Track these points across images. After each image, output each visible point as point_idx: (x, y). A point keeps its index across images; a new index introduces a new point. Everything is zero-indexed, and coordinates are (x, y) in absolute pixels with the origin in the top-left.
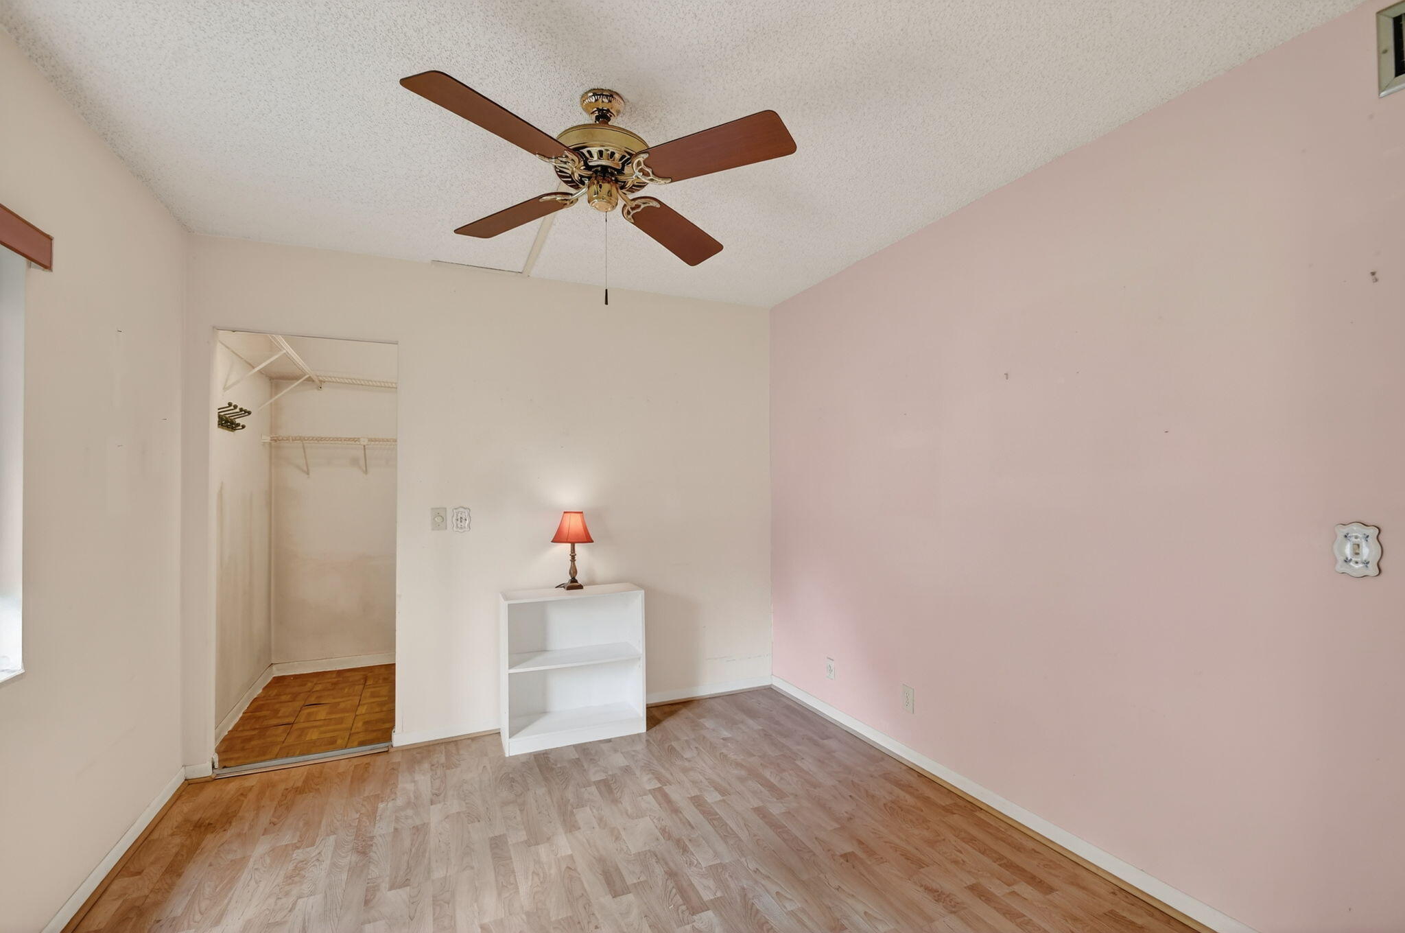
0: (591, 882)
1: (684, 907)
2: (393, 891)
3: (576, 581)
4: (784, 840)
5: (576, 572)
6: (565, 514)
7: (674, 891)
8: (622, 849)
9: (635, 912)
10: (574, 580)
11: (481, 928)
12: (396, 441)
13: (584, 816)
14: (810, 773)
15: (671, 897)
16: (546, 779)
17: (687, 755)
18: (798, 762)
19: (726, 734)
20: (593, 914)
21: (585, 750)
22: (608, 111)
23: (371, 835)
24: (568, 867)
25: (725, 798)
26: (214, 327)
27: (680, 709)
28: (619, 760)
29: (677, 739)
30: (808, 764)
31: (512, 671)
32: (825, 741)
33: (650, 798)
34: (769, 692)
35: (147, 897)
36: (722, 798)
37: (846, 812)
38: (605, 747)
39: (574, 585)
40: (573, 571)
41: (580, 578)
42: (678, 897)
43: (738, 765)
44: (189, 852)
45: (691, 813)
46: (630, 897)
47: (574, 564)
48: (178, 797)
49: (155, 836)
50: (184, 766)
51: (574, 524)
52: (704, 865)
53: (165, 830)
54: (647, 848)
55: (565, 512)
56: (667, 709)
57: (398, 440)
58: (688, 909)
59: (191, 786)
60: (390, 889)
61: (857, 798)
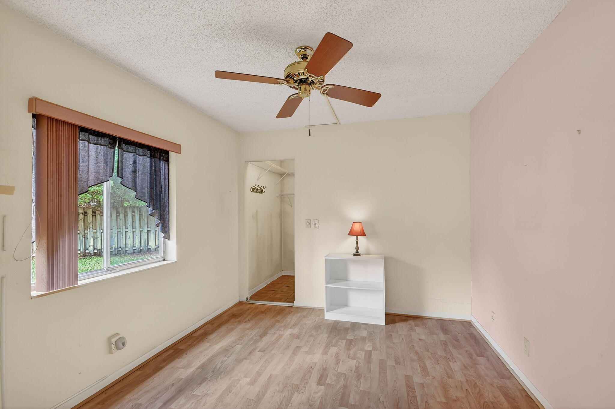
0: (315, 376)
1: (338, 402)
2: (259, 352)
3: (358, 252)
4: (408, 395)
5: (358, 248)
6: (354, 223)
7: (341, 393)
8: (335, 369)
9: (319, 394)
10: (357, 252)
11: (270, 375)
12: (294, 194)
13: (333, 350)
14: (453, 370)
15: (337, 395)
16: (331, 332)
17: (395, 341)
18: (451, 363)
19: (423, 337)
20: (305, 388)
21: (355, 326)
22: (305, 54)
23: (267, 332)
24: (311, 367)
25: (396, 365)
26: (246, 162)
27: (410, 320)
28: (364, 333)
29: (397, 332)
30: (456, 366)
31: (327, 285)
32: (479, 358)
33: (363, 353)
34: (468, 324)
35: (210, 331)
36: (395, 365)
37: (456, 397)
38: (363, 326)
39: (357, 254)
40: (357, 248)
41: (360, 251)
42: (340, 396)
43: (417, 353)
44: (226, 322)
45: (375, 367)
46: (323, 387)
47: (358, 244)
48: (235, 306)
49: (223, 315)
50: (239, 297)
51: (357, 227)
52: (361, 389)
53: (226, 314)
54: (345, 372)
55: (353, 222)
56: (404, 318)
57: (295, 195)
58: (339, 403)
59: (240, 303)
60: (259, 351)
61: (470, 392)
